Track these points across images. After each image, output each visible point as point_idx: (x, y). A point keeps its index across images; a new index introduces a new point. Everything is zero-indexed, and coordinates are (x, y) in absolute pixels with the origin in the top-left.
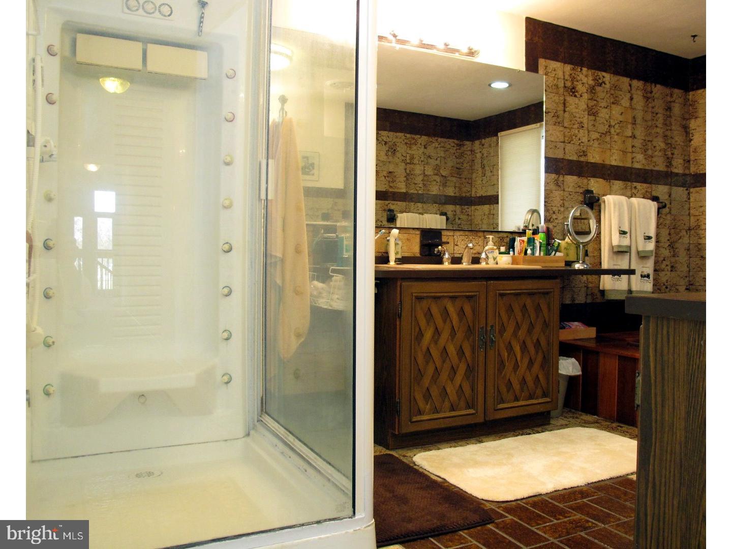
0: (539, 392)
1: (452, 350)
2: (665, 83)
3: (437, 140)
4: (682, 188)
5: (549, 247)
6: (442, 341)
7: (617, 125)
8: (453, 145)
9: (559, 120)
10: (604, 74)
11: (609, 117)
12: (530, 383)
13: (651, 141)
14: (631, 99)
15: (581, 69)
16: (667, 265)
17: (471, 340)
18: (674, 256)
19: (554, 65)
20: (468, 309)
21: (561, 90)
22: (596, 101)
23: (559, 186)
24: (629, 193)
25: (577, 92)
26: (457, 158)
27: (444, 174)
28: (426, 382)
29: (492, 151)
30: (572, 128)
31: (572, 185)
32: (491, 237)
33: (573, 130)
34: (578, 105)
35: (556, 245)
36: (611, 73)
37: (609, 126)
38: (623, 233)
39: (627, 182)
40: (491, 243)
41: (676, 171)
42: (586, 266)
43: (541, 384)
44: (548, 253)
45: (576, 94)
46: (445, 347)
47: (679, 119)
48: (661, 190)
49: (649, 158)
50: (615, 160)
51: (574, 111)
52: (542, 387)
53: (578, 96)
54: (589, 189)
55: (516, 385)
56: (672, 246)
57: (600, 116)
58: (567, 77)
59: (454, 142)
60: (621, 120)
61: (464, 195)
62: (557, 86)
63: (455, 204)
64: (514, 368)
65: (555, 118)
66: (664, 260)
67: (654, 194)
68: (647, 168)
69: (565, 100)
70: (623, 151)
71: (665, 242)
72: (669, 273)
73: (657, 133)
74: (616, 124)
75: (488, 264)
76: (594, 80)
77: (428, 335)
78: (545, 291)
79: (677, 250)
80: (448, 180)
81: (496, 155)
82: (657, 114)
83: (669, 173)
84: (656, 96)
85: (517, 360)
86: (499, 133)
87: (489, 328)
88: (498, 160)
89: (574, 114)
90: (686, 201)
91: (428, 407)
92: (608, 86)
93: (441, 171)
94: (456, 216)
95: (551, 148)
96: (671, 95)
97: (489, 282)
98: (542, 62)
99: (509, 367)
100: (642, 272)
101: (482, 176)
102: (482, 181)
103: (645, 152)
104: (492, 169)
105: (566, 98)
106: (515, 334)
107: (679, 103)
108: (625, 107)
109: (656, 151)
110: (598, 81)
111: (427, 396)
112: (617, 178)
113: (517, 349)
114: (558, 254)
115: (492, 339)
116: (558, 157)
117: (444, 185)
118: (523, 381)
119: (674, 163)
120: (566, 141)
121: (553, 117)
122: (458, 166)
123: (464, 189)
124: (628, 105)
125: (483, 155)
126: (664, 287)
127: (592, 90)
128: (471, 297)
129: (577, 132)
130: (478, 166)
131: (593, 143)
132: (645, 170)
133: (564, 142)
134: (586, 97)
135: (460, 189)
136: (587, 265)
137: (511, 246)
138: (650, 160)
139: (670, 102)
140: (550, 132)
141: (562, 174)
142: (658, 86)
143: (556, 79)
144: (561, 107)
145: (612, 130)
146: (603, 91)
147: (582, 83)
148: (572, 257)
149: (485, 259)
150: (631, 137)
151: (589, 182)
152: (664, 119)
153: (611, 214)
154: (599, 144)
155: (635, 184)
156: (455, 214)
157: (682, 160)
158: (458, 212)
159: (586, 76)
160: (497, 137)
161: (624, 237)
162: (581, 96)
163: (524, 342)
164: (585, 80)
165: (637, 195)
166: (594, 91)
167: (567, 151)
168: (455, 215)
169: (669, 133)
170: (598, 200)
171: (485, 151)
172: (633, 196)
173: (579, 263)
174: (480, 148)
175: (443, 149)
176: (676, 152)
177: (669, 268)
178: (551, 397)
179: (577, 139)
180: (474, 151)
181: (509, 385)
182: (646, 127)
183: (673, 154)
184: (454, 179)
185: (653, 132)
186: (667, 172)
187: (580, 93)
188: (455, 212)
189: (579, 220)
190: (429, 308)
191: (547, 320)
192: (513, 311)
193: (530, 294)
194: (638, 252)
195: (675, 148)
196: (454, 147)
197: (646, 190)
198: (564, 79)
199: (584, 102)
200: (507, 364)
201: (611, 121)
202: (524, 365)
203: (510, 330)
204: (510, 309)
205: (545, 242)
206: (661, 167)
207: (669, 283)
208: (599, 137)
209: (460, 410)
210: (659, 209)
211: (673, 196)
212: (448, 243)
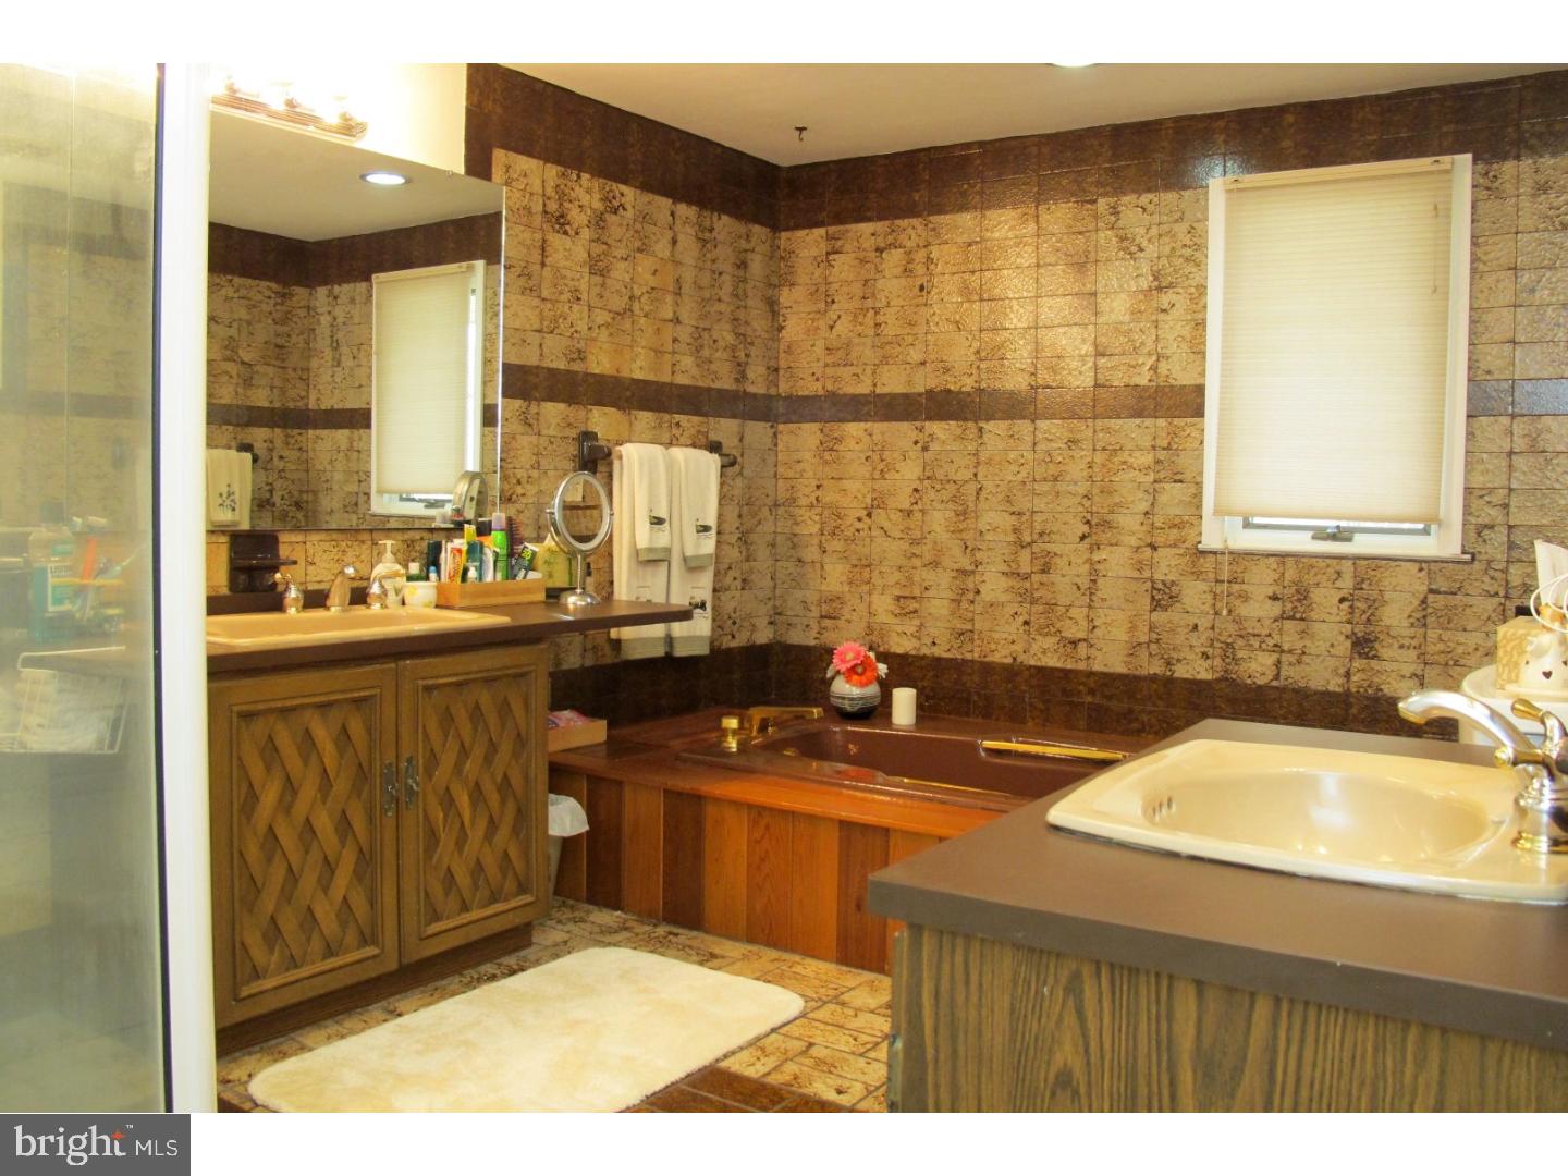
0: (510, 885)
1: (324, 823)
2: (737, 214)
3: (231, 281)
4: (763, 424)
5: (514, 562)
6: (301, 808)
7: (646, 296)
8: (268, 293)
9: (531, 283)
10: (623, 188)
11: (632, 279)
12: (492, 871)
13: (709, 330)
14: (674, 242)
15: (579, 177)
16: (735, 579)
17: (364, 795)
18: (748, 560)
19: (524, 163)
20: (356, 728)
21: (538, 220)
22: (606, 244)
23: (530, 425)
24: (666, 438)
25: (568, 224)
26: (276, 324)
27: (246, 360)
28: (268, 903)
29: (356, 311)
30: (557, 301)
31: (554, 422)
32: (389, 543)
33: (560, 305)
34: (570, 252)
35: (527, 555)
36: (636, 188)
37: (630, 298)
38: (658, 521)
39: (662, 414)
40: (389, 555)
41: (752, 389)
42: (589, 600)
43: (514, 868)
44: (511, 575)
45: (568, 227)
46: (308, 819)
47: (762, 285)
48: (725, 429)
49: (704, 363)
50: (641, 368)
51: (561, 265)
52: (515, 873)
53: (572, 233)
54: (590, 430)
55: (463, 878)
56: (744, 539)
57: (612, 276)
58: (550, 191)
59: (269, 288)
60: (653, 286)
61: (291, 405)
62: (529, 211)
63: (271, 424)
64: (457, 843)
65: (523, 279)
66: (730, 568)
67: (713, 436)
68: (700, 384)
69: (544, 240)
70: (655, 351)
71: (731, 533)
72: (738, 594)
73: (721, 313)
74: (643, 293)
75: (386, 607)
76: (605, 200)
77: (270, 796)
78: (519, 671)
79: (752, 548)
80: (257, 372)
81: (367, 319)
82: (720, 274)
83: (741, 393)
84: (720, 238)
85: (462, 823)
86: (374, 276)
87: (404, 765)
88: (371, 334)
89: (563, 272)
90: (769, 449)
91: (275, 958)
92: (630, 214)
93: (240, 351)
94: (275, 451)
95: (513, 345)
96: (748, 236)
97: (401, 663)
98: (500, 156)
99: (447, 839)
100: (692, 598)
101: (333, 366)
102: (333, 376)
103: (698, 352)
104: (357, 350)
105: (547, 237)
106: (458, 768)
107: (762, 254)
108: (662, 259)
109: (717, 350)
110: (610, 202)
111: (273, 933)
112: (645, 405)
113: (464, 800)
114: (532, 575)
115: (411, 787)
116: (529, 364)
117: (248, 383)
118: (479, 867)
119: (750, 374)
120: (545, 330)
121: (520, 276)
122: (280, 341)
123: (292, 393)
124: (668, 253)
125: (335, 319)
126: (730, 622)
127: (599, 222)
128: (365, 699)
129: (566, 309)
130: (322, 343)
131: (598, 334)
132: (696, 387)
133: (540, 331)
134: (588, 237)
135: (283, 391)
136: (591, 596)
137: (432, 560)
138: (706, 367)
139: (746, 251)
140: (512, 310)
141: (536, 399)
142: (725, 218)
143: (527, 196)
144: (536, 256)
145: (636, 307)
146: (621, 225)
147: (580, 206)
148: (560, 580)
149: (379, 597)
150: (671, 321)
151: (590, 415)
152: (733, 286)
153: (633, 485)
154: (611, 335)
155: (678, 417)
156: (271, 446)
157: (764, 369)
158: (278, 443)
159: (588, 191)
160: (368, 284)
161: (659, 529)
162: (577, 233)
163: (477, 784)
164: (585, 199)
165: (682, 440)
166: (602, 224)
167: (546, 350)
168: (271, 450)
169: (741, 314)
170: (609, 454)
171: (339, 312)
172: (674, 442)
173: (575, 594)
174: (329, 303)
175: (246, 302)
176: (753, 351)
177: (738, 583)
178: (535, 892)
179: (567, 324)
180: (315, 309)
181: (450, 879)
182: (700, 300)
183: (747, 355)
184: (271, 371)
185: (713, 310)
186: (737, 391)
187: (575, 226)
188: (272, 442)
189: (580, 511)
190: (270, 736)
191: (523, 732)
192: (453, 720)
193: (488, 681)
194: (685, 559)
195: (752, 344)
196: (270, 298)
197: (697, 428)
198: (544, 195)
199: (583, 245)
200: (443, 836)
201: (635, 287)
202: (476, 835)
203: (448, 760)
204: (447, 719)
205: (504, 552)
206: (727, 383)
207: (738, 614)
208: (610, 321)
209: (347, 951)
210: (723, 467)
211: (747, 440)
212: (295, 562)
